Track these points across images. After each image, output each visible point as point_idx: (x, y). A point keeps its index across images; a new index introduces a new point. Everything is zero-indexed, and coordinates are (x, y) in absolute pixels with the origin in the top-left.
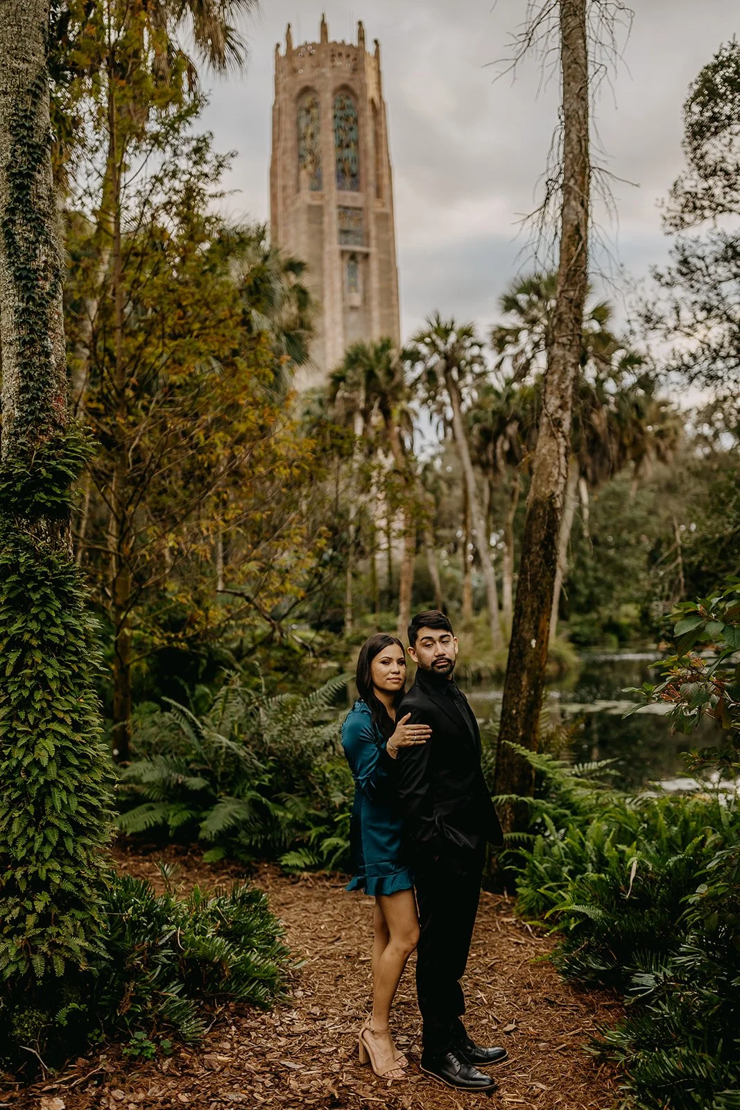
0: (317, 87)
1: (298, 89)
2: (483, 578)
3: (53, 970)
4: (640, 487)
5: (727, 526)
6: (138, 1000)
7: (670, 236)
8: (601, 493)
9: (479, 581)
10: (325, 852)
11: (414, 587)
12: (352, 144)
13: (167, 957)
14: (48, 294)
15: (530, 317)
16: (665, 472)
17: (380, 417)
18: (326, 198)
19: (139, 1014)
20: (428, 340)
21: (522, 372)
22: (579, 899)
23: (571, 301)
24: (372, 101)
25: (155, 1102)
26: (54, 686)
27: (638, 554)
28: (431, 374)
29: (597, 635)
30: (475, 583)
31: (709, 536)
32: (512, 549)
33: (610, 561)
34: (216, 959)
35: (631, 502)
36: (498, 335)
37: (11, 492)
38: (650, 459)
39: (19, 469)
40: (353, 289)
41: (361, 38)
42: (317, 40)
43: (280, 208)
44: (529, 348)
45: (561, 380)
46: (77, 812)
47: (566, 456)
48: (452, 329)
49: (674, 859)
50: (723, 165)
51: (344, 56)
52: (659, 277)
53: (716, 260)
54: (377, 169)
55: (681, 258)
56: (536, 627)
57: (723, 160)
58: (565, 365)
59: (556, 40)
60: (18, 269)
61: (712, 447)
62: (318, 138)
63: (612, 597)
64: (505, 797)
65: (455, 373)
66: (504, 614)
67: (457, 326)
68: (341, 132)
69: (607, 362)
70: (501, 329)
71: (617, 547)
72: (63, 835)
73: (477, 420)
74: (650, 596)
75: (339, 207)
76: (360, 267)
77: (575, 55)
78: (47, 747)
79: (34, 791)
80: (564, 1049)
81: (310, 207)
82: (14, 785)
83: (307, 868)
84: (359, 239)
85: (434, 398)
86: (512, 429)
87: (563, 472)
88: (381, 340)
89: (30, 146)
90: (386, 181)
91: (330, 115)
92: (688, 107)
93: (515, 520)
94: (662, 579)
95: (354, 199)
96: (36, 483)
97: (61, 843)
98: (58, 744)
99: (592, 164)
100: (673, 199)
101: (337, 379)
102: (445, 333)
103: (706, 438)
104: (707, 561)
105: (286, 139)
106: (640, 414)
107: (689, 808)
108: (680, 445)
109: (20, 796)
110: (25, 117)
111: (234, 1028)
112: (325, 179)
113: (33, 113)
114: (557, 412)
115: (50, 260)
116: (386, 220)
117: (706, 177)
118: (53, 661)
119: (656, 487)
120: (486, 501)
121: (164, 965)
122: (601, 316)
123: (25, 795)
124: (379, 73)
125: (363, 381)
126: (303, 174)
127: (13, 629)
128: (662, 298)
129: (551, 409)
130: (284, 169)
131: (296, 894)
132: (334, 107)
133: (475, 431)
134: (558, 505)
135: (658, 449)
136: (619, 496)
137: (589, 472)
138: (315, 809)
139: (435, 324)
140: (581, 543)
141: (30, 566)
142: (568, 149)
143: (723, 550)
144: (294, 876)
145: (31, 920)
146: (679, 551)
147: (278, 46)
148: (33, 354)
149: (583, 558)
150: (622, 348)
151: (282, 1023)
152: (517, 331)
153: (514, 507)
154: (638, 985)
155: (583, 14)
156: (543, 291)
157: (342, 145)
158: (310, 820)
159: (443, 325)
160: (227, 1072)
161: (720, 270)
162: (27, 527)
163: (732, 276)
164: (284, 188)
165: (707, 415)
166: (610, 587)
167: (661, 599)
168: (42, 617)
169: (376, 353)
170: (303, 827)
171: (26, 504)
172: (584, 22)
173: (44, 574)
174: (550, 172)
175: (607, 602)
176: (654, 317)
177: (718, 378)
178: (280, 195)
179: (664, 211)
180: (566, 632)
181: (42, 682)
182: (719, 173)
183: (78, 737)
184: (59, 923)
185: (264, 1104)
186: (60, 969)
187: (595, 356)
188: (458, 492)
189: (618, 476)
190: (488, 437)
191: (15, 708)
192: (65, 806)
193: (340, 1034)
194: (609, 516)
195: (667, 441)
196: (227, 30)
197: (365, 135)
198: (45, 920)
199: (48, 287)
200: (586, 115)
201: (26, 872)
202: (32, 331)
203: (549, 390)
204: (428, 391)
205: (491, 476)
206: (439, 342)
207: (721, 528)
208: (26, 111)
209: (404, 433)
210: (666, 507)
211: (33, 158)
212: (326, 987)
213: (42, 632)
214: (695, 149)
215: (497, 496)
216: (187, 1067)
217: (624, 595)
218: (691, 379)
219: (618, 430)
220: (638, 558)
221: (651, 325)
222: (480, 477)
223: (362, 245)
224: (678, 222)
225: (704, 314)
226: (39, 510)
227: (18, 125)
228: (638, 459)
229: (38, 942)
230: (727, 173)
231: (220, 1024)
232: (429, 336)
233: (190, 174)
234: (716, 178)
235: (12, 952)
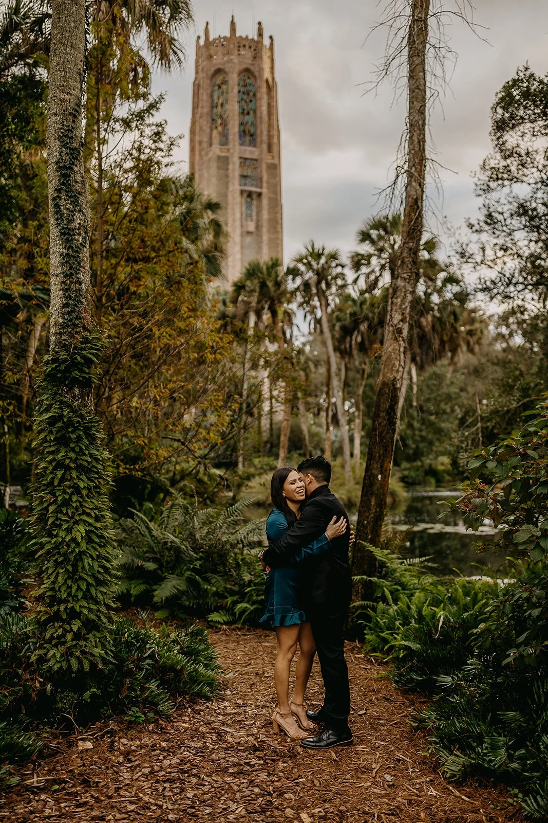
0: (227, 70)
1: (213, 69)
2: (339, 434)
3: (82, 667)
4: (455, 371)
5: (513, 402)
6: (131, 689)
7: (480, 198)
8: (426, 375)
9: (336, 436)
10: (237, 613)
11: (290, 439)
12: (251, 112)
13: (149, 665)
14: (81, 244)
15: (379, 247)
16: (473, 360)
17: (269, 315)
18: (231, 151)
19: (134, 697)
20: (305, 261)
21: (373, 286)
22: (406, 638)
23: (410, 249)
24: (267, 81)
25: (147, 746)
26: (84, 492)
27: (451, 419)
28: (306, 285)
29: (421, 478)
30: (333, 438)
31: (500, 409)
32: (361, 414)
33: (431, 424)
34: (179, 667)
35: (448, 382)
36: (356, 259)
37: (57, 370)
38: (462, 351)
39: (63, 355)
40: (249, 219)
41: (260, 34)
42: (228, 35)
43: (197, 157)
44: (377, 269)
45: (403, 302)
46: (98, 572)
47: (404, 353)
48: (322, 254)
49: (467, 614)
50: (518, 149)
51: (247, 47)
52: (471, 226)
53: (512, 215)
54: (269, 131)
55: (487, 213)
56: (382, 467)
57: (518, 146)
58: (405, 292)
59: (405, 71)
60: (63, 228)
61: (508, 343)
62: (227, 106)
63: (432, 450)
64: (359, 577)
65: (323, 286)
66: (353, 461)
67: (326, 252)
68: (243, 102)
69: (433, 280)
70: (358, 254)
71: (437, 414)
72: (89, 584)
73: (338, 319)
74: (459, 449)
75: (240, 158)
76: (255, 202)
77: (418, 83)
78: (80, 531)
79: (72, 557)
80: (395, 724)
81: (219, 157)
82: (59, 553)
83: (225, 623)
84: (254, 182)
85: (308, 303)
86: (363, 327)
87: (402, 363)
88: (272, 259)
89: (71, 149)
90: (275, 140)
91: (236, 90)
92: (494, 109)
93: (364, 392)
94: (467, 438)
95: (251, 152)
96: (74, 365)
97: (88, 590)
98: (87, 528)
99: (427, 156)
100: (482, 172)
101: (239, 287)
102: (319, 256)
103: (503, 336)
104: (498, 426)
105: (202, 107)
106: (456, 319)
107: (477, 586)
108: (484, 341)
109: (63, 560)
110: (69, 130)
111: (189, 710)
112: (231, 137)
113: (73, 128)
114: (399, 324)
115: (82, 223)
116: (274, 169)
117: (505, 158)
118: (83, 477)
119: (466, 371)
120: (343, 377)
121: (147, 670)
122: (429, 247)
123: (66, 560)
124: (272, 60)
125: (258, 289)
126: (215, 132)
127: (59, 456)
128: (472, 240)
129: (395, 322)
130: (201, 128)
131: (219, 639)
132: (239, 85)
133: (337, 328)
134: (398, 386)
135: (468, 344)
136: (439, 377)
137: (418, 359)
138: (231, 585)
139: (311, 250)
140: (411, 411)
141: (70, 417)
142: (411, 147)
143: (509, 419)
144: (217, 628)
145: (69, 636)
146: (479, 418)
147: (199, 38)
148: (72, 282)
149: (412, 422)
150: (444, 270)
151: (219, 708)
152: (370, 256)
153: (364, 383)
154: (442, 682)
155: (424, 55)
156: (389, 229)
157: (243, 113)
158: (227, 592)
159: (316, 251)
160: (188, 732)
161: (514, 222)
162: (67, 392)
163: (522, 227)
164: (200, 143)
165: (504, 319)
166: (431, 443)
167: (466, 451)
168: (77, 449)
169: (268, 269)
170: (222, 596)
171: (67, 378)
172: (424, 61)
173: (78, 422)
174: (399, 161)
175: (429, 453)
176: (467, 254)
177: (510, 298)
178: (197, 147)
179: (476, 180)
180: (398, 475)
181: (77, 490)
182: (515, 155)
183: (98, 525)
184: (86, 639)
185: (213, 749)
186: (87, 667)
187: (425, 276)
188: (322, 370)
189: (439, 363)
190: (347, 331)
191: (60, 506)
192: (91, 567)
193: (256, 714)
194: (432, 391)
195: (475, 338)
196: (172, 41)
197: (261, 106)
198: (77, 636)
199: (81, 240)
200: (424, 124)
201: (67, 607)
202: (71, 268)
203: (394, 308)
204: (304, 297)
205: (347, 360)
206: (314, 263)
207: (508, 403)
208: (68, 126)
209: (286, 327)
210: (473, 386)
211: (73, 157)
212: (244, 690)
213: (76, 459)
214: (498, 138)
215: (351, 374)
216: (164, 729)
217: (441, 449)
218: (492, 298)
219: (440, 330)
220: (451, 423)
221: (465, 260)
222: (338, 360)
223: (257, 187)
224: (485, 187)
225: (502, 252)
226: (74, 382)
227: (64, 136)
228: (454, 351)
229: (73, 650)
230: (520, 156)
231: (180, 707)
232: (306, 258)
233: (150, 148)
234: (512, 159)
235: (58, 655)
